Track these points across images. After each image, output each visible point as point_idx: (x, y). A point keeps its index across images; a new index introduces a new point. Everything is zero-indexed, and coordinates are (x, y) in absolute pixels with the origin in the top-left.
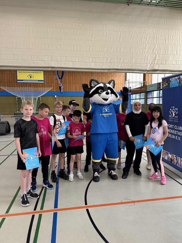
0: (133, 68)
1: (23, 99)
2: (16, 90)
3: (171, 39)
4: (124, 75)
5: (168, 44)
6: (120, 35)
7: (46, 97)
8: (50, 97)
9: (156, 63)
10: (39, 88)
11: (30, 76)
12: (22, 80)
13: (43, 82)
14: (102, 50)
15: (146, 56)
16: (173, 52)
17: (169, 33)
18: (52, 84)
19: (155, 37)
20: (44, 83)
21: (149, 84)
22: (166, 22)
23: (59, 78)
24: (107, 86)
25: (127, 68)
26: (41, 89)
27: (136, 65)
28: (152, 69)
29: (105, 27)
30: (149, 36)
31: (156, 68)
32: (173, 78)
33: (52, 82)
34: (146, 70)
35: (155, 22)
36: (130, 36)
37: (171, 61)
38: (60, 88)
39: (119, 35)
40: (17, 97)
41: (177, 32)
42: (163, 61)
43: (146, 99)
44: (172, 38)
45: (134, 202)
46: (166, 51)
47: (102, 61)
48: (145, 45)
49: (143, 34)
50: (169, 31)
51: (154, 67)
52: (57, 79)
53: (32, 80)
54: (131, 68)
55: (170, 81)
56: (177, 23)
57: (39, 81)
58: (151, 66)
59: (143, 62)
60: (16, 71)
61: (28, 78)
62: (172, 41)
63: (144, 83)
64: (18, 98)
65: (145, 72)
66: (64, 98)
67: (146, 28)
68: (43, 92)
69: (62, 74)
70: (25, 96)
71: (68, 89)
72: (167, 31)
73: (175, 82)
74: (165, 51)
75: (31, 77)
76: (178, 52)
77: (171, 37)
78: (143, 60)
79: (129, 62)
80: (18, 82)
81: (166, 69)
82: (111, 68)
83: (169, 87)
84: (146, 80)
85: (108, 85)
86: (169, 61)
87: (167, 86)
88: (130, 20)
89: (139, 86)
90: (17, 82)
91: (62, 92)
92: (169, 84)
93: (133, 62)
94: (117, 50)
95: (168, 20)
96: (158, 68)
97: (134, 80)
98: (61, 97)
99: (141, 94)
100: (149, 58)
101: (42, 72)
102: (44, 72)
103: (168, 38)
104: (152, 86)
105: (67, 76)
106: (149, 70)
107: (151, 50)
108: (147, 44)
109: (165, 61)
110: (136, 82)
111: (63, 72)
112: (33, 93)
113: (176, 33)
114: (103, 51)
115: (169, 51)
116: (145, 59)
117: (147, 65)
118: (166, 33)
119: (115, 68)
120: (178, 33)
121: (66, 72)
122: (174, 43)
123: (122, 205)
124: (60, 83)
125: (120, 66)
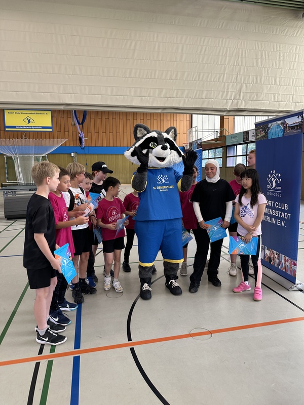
0: (205, 106)
1: (16, 160)
2: (3, 144)
3: (266, 58)
4: (188, 119)
5: (261, 65)
6: (182, 50)
7: (56, 155)
8: (62, 156)
9: (241, 98)
10: (44, 141)
11: (27, 119)
12: (15, 127)
13: (51, 130)
14: (151, 76)
15: (226, 86)
16: (269, 79)
17: (263, 47)
18: (67, 133)
19: (240, 55)
20: (52, 132)
21: (229, 134)
22: (257, 29)
23: (79, 123)
24: (163, 136)
25: (194, 106)
26: (46, 142)
27: (209, 101)
28: (236, 107)
29: (156, 36)
30: (230, 52)
31: (242, 107)
32: (273, 123)
33: (66, 130)
34: (225, 110)
35: (240, 28)
36: (199, 51)
37: (266, 95)
38: (80, 139)
39: (180, 50)
40: (5, 156)
41: (275, 46)
42: (253, 96)
43: (225, 158)
44: (268, 57)
45: (211, 332)
46: (259, 78)
47: (152, 95)
48: (223, 67)
49: (220, 49)
50: (263, 45)
51: (239, 105)
52: (74, 125)
53: (31, 127)
54: (200, 107)
55: (269, 128)
56: (275, 31)
57: (43, 128)
58: (234, 104)
59: (220, 97)
60: (3, 110)
61: (25, 124)
62: (267, 61)
63: (221, 132)
64: (8, 158)
65: (224, 114)
66: (88, 156)
67: (224, 39)
68: (51, 147)
69: (83, 116)
70: (20, 155)
71: (93, 142)
72: (260, 44)
73: (277, 130)
74: (256, 79)
75: (29, 122)
76: (278, 80)
77: (267, 55)
78: (221, 93)
79: (197, 97)
80: (7, 129)
81: (257, 108)
82: (166, 105)
83: (267, 137)
84: (225, 126)
85: (165, 135)
86: (262, 96)
87: (264, 136)
88: (199, 25)
89: (213, 137)
90: (5, 130)
91: (84, 148)
92: (267, 133)
93: (204, 96)
94: (177, 76)
95: (262, 27)
96: (245, 106)
97: (205, 127)
98: (81, 156)
99: (216, 150)
100: (229, 90)
101: (49, 113)
102: (53, 112)
103: (262, 56)
104: (234, 136)
105: (92, 120)
106: (231, 109)
107: (234, 76)
108: (227, 67)
109: (257, 96)
110: (208, 131)
111: (85, 113)
112: (33, 149)
113: (274, 49)
114: (153, 77)
115: (263, 77)
116: (223, 92)
117: (227, 101)
118: (257, 49)
119: (173, 106)
120: (277, 48)
121: (90, 112)
122: (271, 65)
123: (190, 339)
124: (80, 132)
125: (182, 102)
